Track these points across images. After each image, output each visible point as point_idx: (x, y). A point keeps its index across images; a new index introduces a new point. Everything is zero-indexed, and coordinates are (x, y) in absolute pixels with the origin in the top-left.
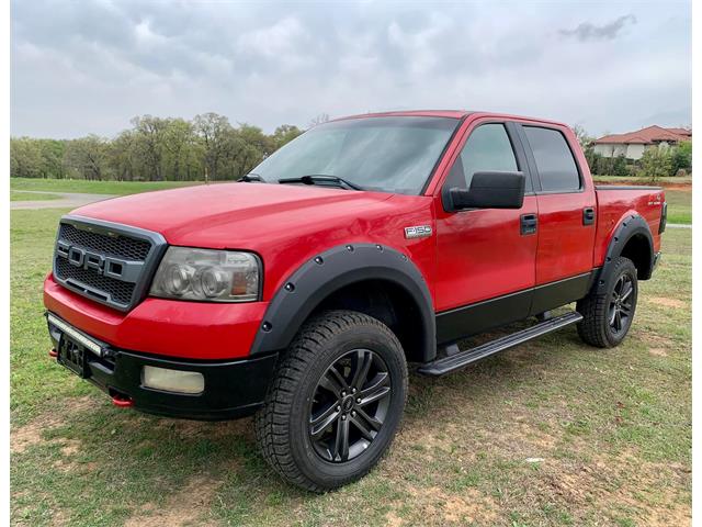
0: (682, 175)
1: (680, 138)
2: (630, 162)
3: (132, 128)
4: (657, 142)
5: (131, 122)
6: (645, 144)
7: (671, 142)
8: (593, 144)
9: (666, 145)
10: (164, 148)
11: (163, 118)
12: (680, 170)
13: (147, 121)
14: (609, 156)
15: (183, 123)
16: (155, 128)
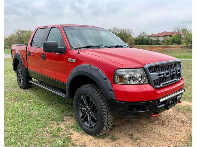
0: (174, 45)
1: (172, 35)
2: (160, 41)
3: (14, 33)
4: (166, 36)
5: (14, 31)
6: (163, 36)
7: (170, 36)
8: (149, 36)
9: (169, 36)
10: (25, 39)
11: (24, 30)
12: (174, 43)
13: (19, 31)
14: (154, 40)
15: (31, 32)
16: (22, 33)
